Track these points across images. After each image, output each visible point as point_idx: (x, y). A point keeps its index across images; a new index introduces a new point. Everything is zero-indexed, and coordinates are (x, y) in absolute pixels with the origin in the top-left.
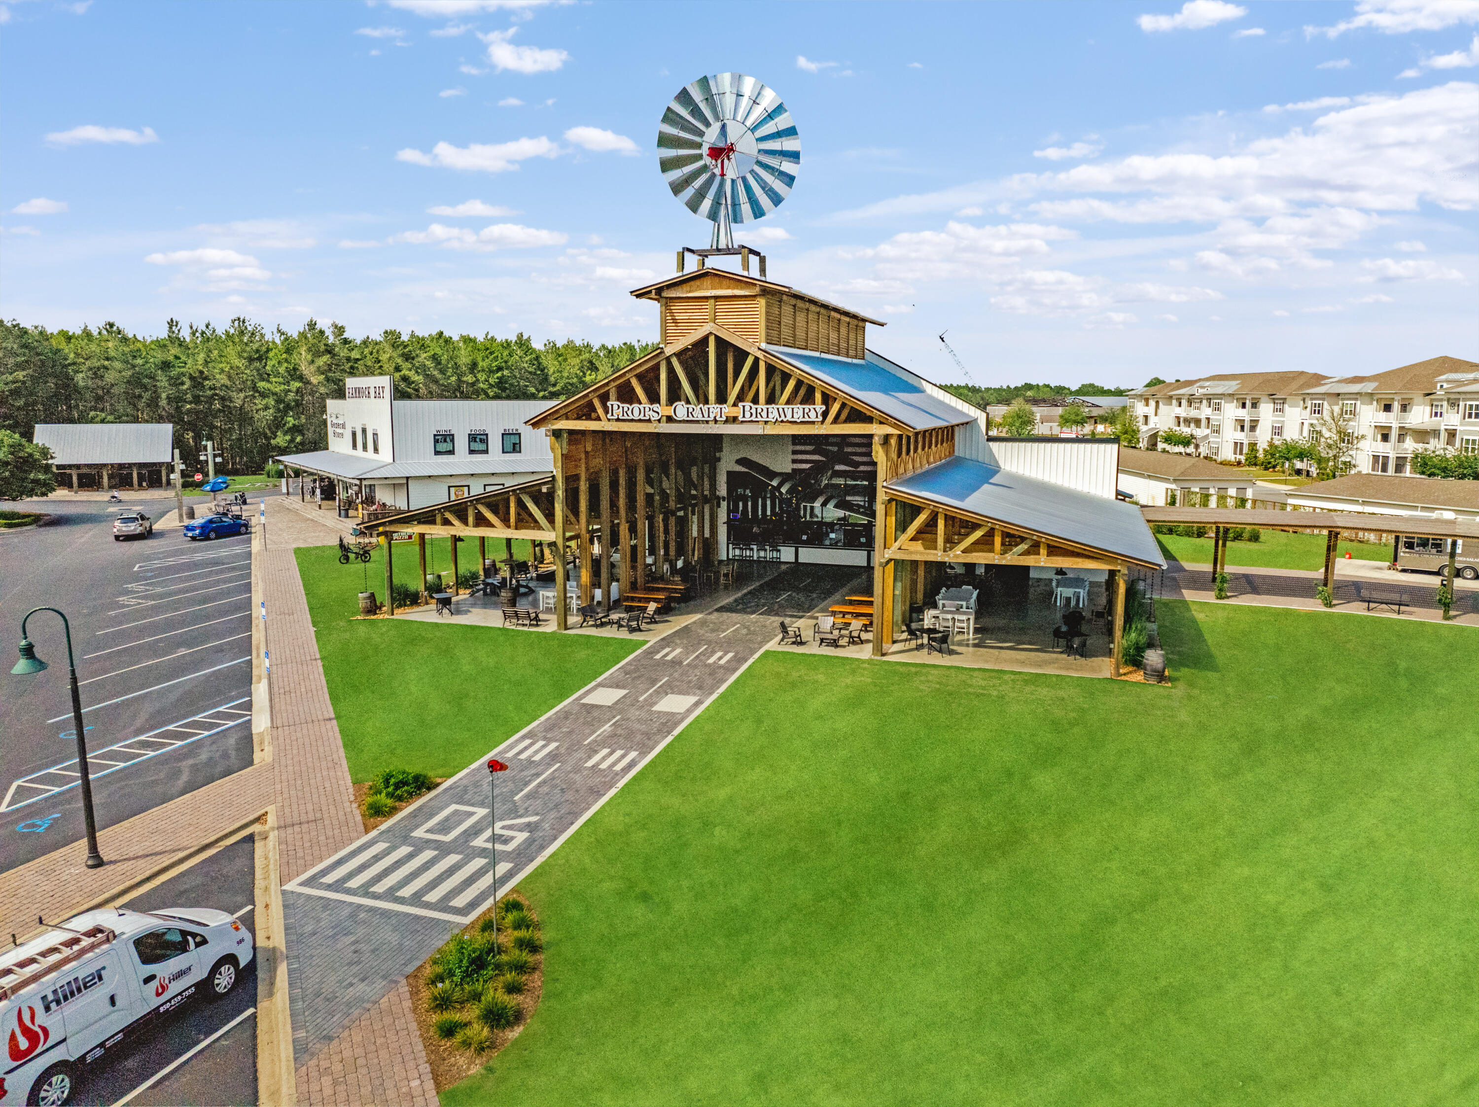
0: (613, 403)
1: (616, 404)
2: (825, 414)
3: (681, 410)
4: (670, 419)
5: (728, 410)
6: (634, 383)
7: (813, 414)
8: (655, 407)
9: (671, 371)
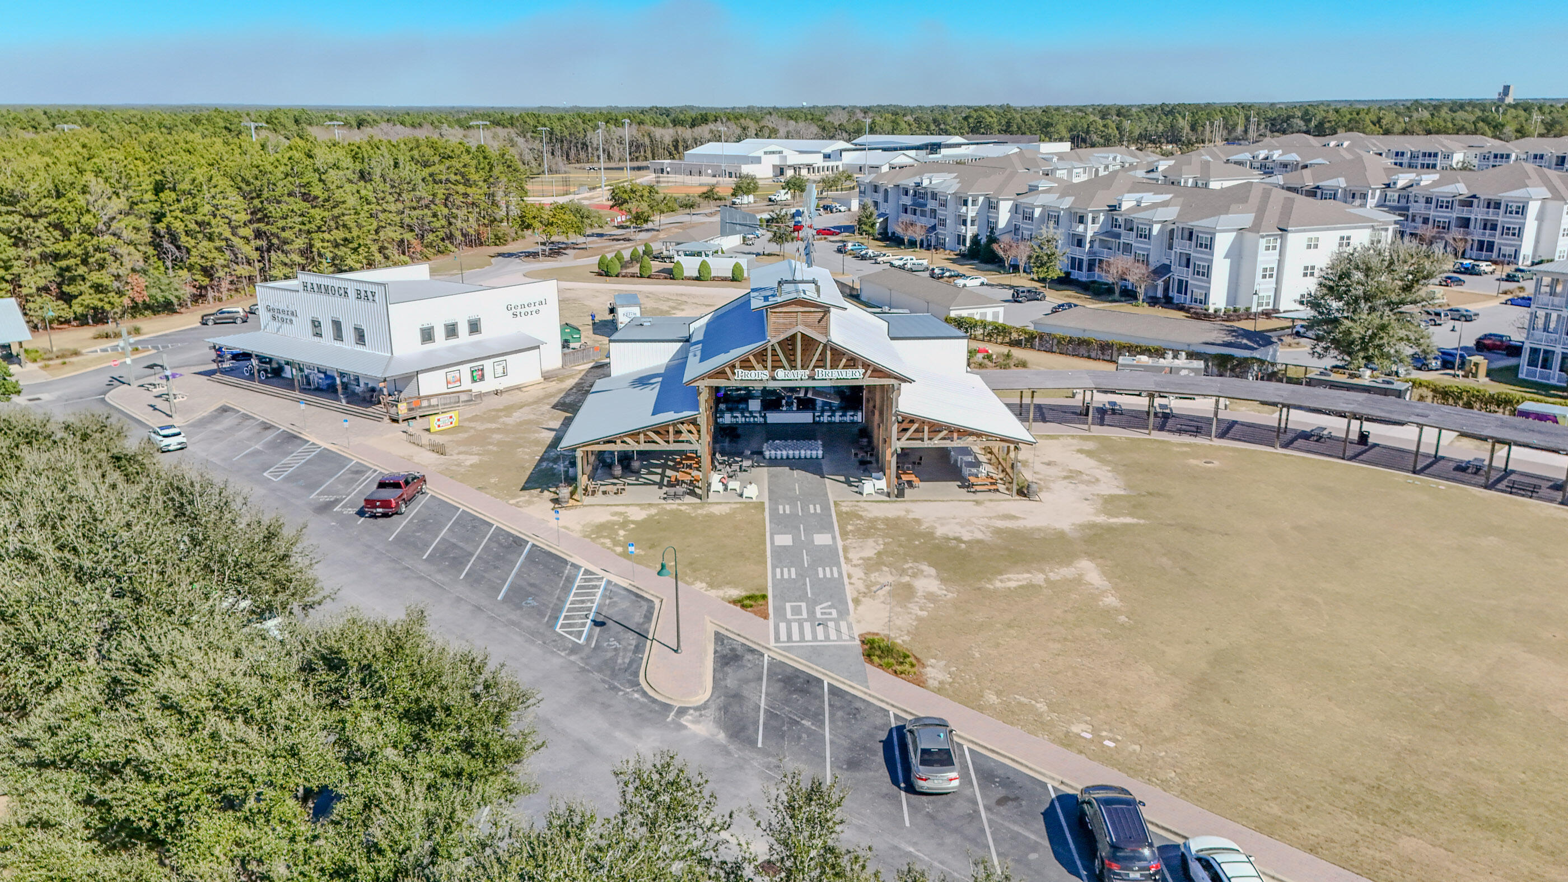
0: (738, 371)
1: (740, 371)
2: (864, 374)
3: (780, 374)
4: (774, 379)
5: (807, 372)
6: (751, 358)
7: (857, 374)
8: (766, 372)
9: (774, 350)
